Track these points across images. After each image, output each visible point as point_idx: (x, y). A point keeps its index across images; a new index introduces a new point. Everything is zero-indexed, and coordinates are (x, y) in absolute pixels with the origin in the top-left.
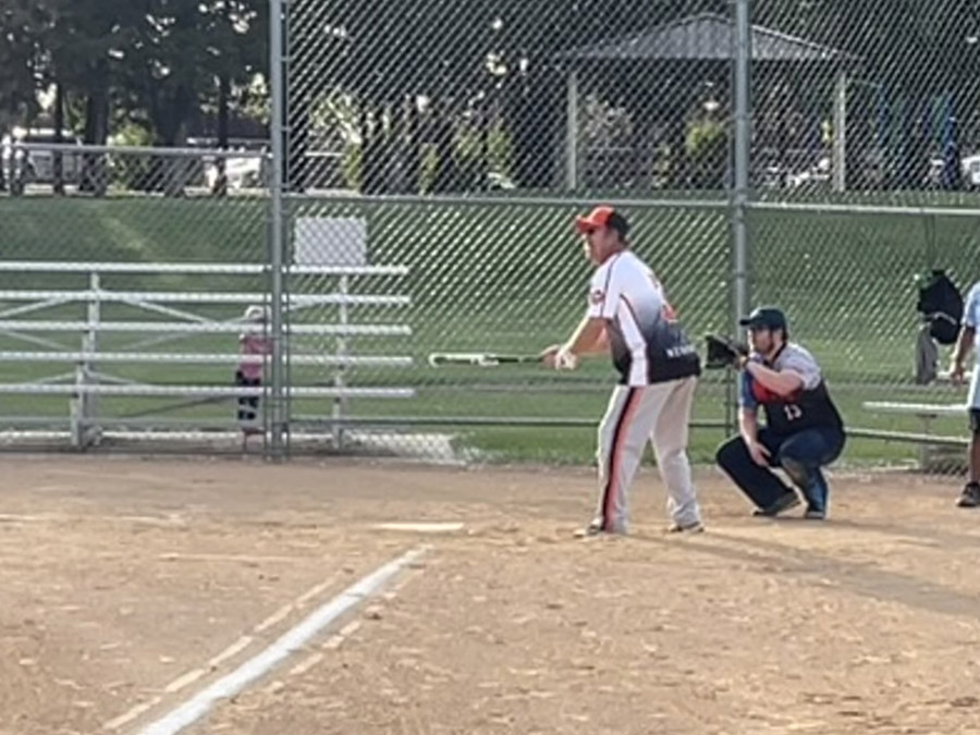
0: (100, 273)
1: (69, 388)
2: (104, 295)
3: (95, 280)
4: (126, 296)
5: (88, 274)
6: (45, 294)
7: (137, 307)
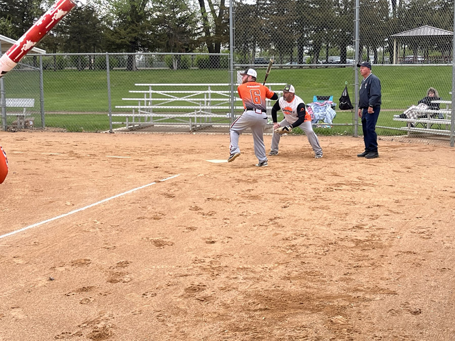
0: (210, 86)
1: (192, 116)
2: (212, 92)
3: (209, 88)
4: (217, 92)
5: (207, 87)
6: (197, 92)
7: (220, 95)
